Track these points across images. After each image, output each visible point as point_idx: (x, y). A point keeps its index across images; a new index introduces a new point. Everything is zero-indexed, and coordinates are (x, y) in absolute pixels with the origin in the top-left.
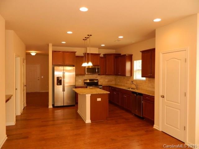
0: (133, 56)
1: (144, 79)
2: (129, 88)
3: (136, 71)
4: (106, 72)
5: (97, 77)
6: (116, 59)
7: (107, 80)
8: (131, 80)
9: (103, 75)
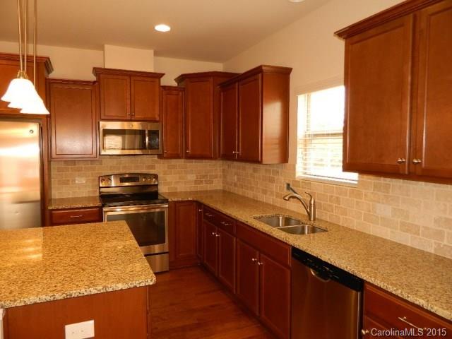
0: (292, 76)
1: (353, 177)
2: (272, 221)
3: (305, 141)
4: (187, 148)
5: (153, 167)
6: (222, 94)
7: (191, 177)
8: (282, 180)
9: (177, 157)
